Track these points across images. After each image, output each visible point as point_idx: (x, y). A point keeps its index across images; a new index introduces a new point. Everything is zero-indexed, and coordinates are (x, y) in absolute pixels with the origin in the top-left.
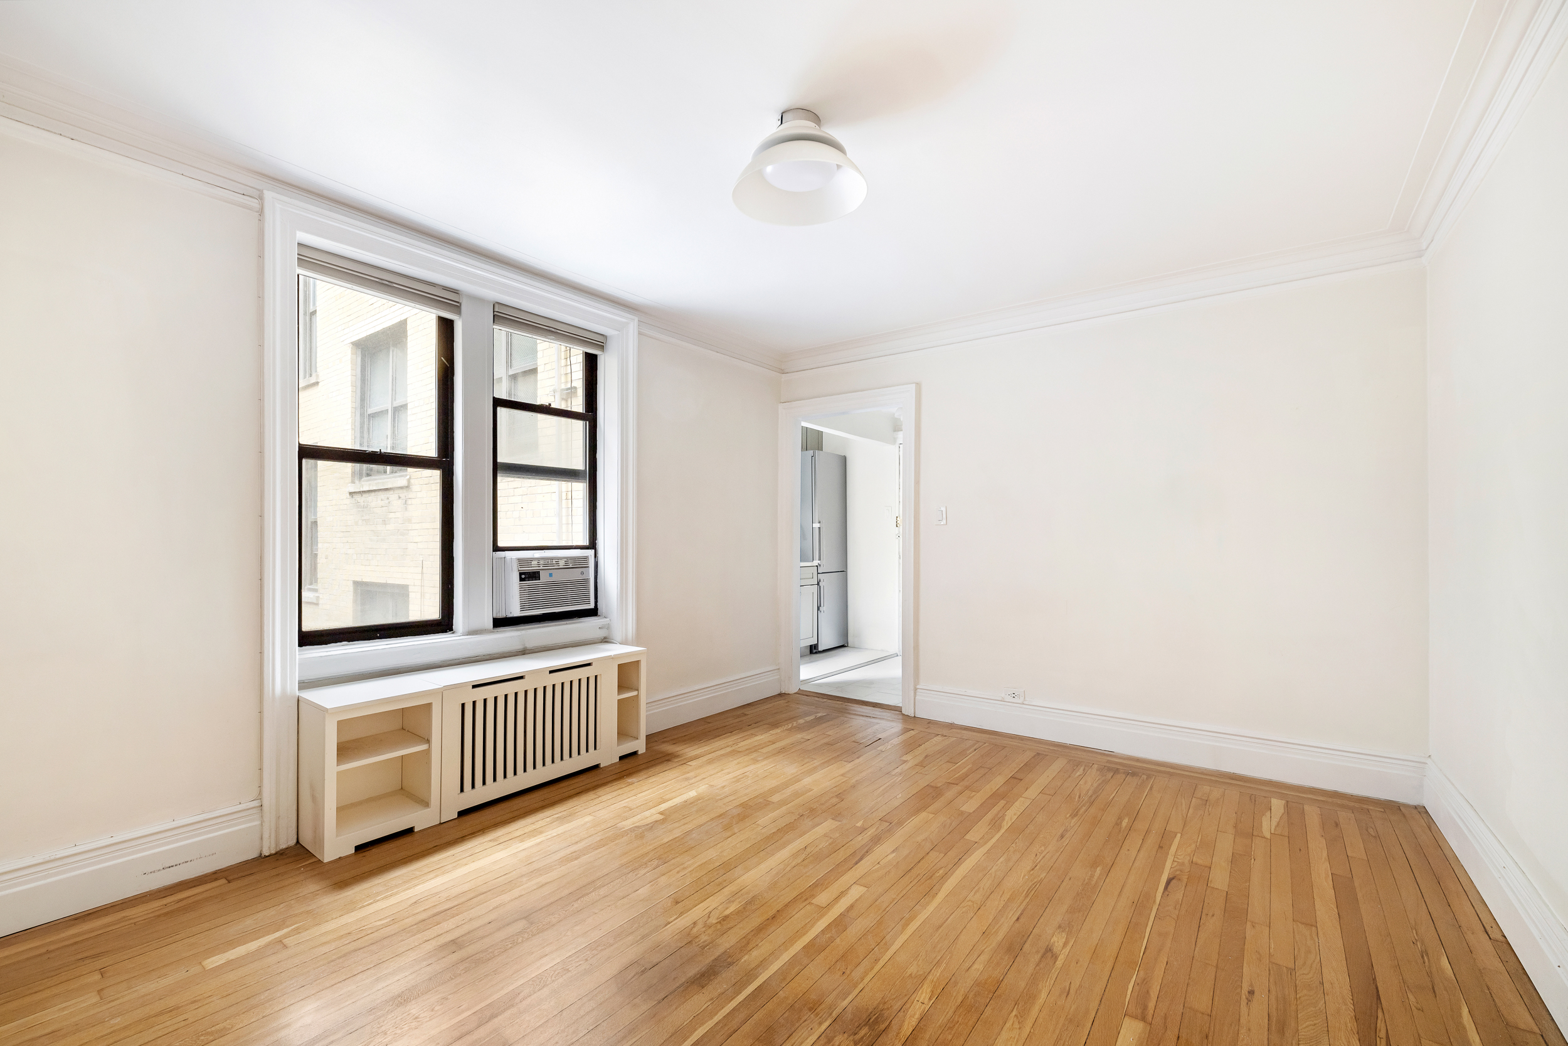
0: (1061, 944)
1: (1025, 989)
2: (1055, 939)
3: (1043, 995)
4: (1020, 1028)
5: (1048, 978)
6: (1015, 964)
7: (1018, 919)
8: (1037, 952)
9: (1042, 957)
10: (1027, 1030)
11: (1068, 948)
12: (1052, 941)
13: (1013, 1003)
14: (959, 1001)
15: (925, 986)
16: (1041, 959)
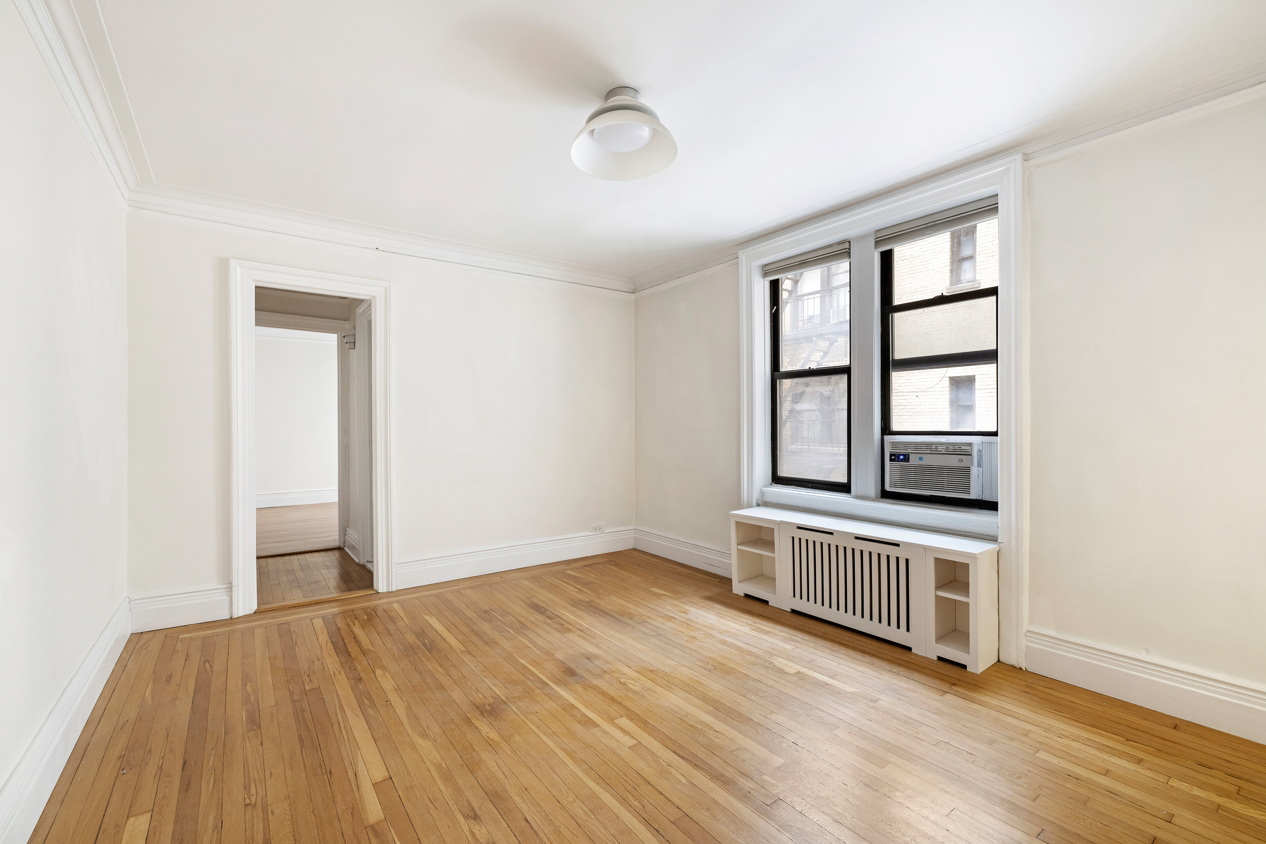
0: (476, 831)
1: (455, 780)
2: (484, 831)
3: (442, 787)
4: (432, 761)
5: (452, 798)
6: (481, 789)
7: (526, 820)
8: (480, 809)
9: (473, 809)
10: (428, 764)
11: (467, 833)
12: (483, 827)
13: (450, 769)
14: (475, 747)
15: (499, 739)
16: (472, 806)
